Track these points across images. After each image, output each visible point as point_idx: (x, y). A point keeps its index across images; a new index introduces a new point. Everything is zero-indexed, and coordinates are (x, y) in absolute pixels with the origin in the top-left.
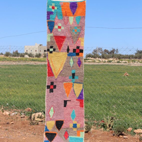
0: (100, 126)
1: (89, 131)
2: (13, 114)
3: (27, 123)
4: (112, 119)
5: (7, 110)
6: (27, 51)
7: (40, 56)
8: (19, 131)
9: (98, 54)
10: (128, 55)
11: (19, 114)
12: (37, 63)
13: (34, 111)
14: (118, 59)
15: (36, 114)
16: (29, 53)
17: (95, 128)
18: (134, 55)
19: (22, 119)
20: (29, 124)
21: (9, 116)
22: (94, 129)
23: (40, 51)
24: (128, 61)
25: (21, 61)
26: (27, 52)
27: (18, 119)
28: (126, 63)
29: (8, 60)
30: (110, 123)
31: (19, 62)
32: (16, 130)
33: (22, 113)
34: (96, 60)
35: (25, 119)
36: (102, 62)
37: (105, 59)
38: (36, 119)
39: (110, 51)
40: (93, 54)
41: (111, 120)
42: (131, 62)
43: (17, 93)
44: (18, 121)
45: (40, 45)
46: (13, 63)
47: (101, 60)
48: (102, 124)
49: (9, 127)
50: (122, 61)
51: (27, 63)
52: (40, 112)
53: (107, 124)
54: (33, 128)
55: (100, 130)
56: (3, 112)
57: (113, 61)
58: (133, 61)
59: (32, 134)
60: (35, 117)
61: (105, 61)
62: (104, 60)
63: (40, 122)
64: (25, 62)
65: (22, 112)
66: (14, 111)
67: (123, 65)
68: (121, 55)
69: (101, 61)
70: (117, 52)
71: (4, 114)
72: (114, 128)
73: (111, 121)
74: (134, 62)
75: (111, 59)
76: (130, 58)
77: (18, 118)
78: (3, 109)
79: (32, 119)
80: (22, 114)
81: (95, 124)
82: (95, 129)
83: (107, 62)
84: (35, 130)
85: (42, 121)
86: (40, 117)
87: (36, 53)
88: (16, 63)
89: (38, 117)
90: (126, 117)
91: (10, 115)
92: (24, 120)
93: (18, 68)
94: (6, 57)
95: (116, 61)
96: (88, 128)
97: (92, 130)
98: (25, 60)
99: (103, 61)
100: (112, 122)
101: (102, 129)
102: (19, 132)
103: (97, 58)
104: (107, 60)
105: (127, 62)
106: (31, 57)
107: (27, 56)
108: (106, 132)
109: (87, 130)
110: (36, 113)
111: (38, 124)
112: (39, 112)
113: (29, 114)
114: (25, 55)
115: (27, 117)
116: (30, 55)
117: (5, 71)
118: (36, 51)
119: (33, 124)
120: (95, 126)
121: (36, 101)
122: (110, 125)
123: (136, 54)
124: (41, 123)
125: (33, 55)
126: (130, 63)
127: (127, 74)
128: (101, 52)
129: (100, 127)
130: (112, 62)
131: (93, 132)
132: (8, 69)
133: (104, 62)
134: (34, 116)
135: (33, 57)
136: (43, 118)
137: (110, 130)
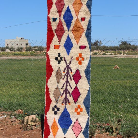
1: (93, 136)
4: (120, 121)
7: (22, 50)
11: (9, 117)
13: (26, 113)
15: (29, 117)
16: (11, 47)
22: (97, 133)
23: (22, 45)
25: (3, 56)
26: (8, 46)
30: (116, 126)
38: (30, 123)
41: (117, 123)
45: (21, 39)
48: (107, 127)
51: (9, 58)
53: (113, 127)
60: (28, 120)
63: (34, 127)
64: (7, 57)
73: (118, 123)
75: (96, 51)
79: (25, 124)
82: (100, 134)
84: (29, 136)
85: (36, 125)
86: (33, 120)
87: (18, 47)
89: (31, 121)
92: (16, 124)
96: (92, 133)
98: (7, 55)
100: (119, 125)
101: (107, 134)
106: (13, 51)
108: (113, 137)
111: (32, 129)
112: (32, 115)
113: (20, 116)
114: (7, 49)
115: (18, 121)
116: (12, 49)
118: (17, 45)
119: (27, 130)
120: (98, 129)
121: (26, 101)
122: (116, 129)
124: (36, 128)
125: (15, 49)
134: (27, 120)
135: (15, 51)
136: (38, 122)
137: (117, 134)
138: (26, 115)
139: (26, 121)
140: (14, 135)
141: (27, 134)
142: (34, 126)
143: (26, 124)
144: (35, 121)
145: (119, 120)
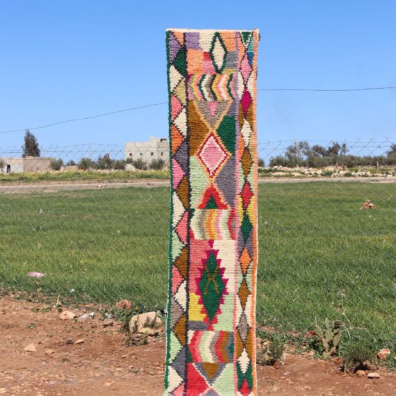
0: (305, 345)
1: (278, 360)
2: (85, 316)
3: (119, 341)
4: (337, 326)
5: (70, 307)
6: (131, 155)
8: (97, 364)
9: (298, 158)
10: (370, 158)
11: (100, 316)
12: (152, 183)
13: (137, 308)
14: (346, 168)
15: (141, 315)
16: (137, 160)
17: (292, 350)
18: (386, 156)
19: (108, 329)
20: (124, 343)
21: (74, 321)
22: (289, 353)
23: (162, 154)
24: (371, 171)
26: (131, 157)
27: (97, 331)
28: (366, 176)
29: (84, 179)
30: (331, 338)
31: (110, 182)
32: (88, 362)
33: (106, 314)
34: (295, 172)
35: (113, 329)
36: (309, 175)
37: (315, 169)
38: (142, 330)
39: (327, 149)
40: (287, 158)
41: (333, 331)
42: (379, 175)
43: (99, 260)
44: (96, 334)
45: (161, 141)
46: (96, 185)
47: (305, 170)
48: (312, 340)
49: (72, 354)
50: (356, 171)
52: (152, 311)
53: (324, 340)
54: (133, 354)
55: (305, 356)
56: (60, 311)
57: (335, 172)
58: (382, 171)
59: (130, 371)
60: (138, 324)
61: (315, 173)
62: (313, 171)
63: (150, 337)
64: (125, 182)
65: (106, 312)
66: (88, 309)
67: (358, 181)
68: (352, 158)
69: (306, 173)
70: (344, 151)
71: (62, 316)
72: (342, 349)
73: (335, 331)
74: (385, 175)
75: (330, 169)
76: (376, 165)
77: (96, 327)
78: (60, 304)
79: (131, 331)
80: (107, 317)
81: (292, 341)
82: (294, 354)
83: (322, 175)
84: (137, 359)
85: (156, 335)
86: (150, 323)
87: (153, 160)
88: (104, 185)
89: (145, 324)
90: (372, 318)
91: (76, 321)
92: (111, 332)
93: (107, 196)
94: (81, 171)
95: (342, 172)
96: (275, 351)
97: (285, 355)
99: (311, 174)
100: (335, 334)
101: (310, 354)
102: (97, 366)
103: (295, 166)
104: (319, 172)
105: (369, 173)
107: (130, 167)
108: (322, 361)
109: (272, 358)
110: (141, 313)
111: (146, 343)
112: (149, 311)
113: (123, 315)
114: (127, 164)
115: (118, 325)
116: (138, 165)
117: (75, 205)
118: (152, 154)
119: (134, 344)
120: (293, 344)
122: (331, 344)
123: (390, 153)
124: (154, 340)
125: (145, 163)
126: (377, 176)
127: (371, 204)
128: (306, 151)
129: (304, 348)
130: (332, 176)
131: (287, 361)
132: (84, 200)
133: (314, 176)
134: (136, 322)
135: (145, 169)
136: (160, 326)
137: (333, 355)
138: (137, 311)
139: (132, 325)
140: (103, 356)
141: (132, 352)
142: (152, 336)
143: (134, 333)
144: (153, 325)
145: (335, 324)
